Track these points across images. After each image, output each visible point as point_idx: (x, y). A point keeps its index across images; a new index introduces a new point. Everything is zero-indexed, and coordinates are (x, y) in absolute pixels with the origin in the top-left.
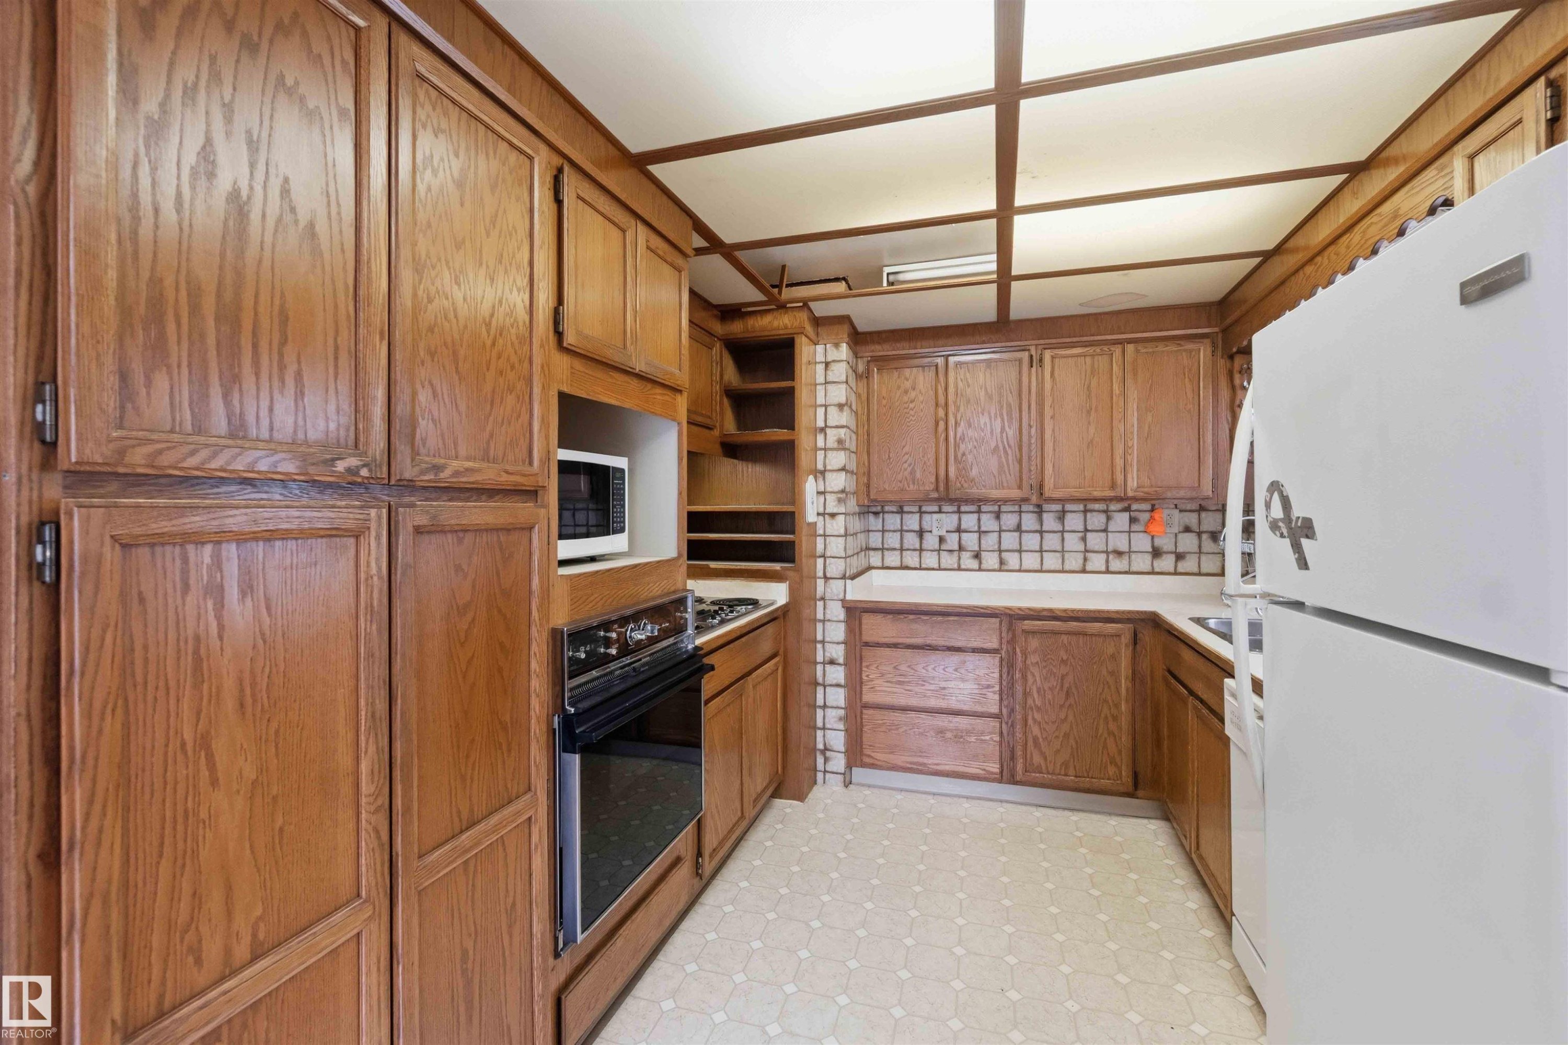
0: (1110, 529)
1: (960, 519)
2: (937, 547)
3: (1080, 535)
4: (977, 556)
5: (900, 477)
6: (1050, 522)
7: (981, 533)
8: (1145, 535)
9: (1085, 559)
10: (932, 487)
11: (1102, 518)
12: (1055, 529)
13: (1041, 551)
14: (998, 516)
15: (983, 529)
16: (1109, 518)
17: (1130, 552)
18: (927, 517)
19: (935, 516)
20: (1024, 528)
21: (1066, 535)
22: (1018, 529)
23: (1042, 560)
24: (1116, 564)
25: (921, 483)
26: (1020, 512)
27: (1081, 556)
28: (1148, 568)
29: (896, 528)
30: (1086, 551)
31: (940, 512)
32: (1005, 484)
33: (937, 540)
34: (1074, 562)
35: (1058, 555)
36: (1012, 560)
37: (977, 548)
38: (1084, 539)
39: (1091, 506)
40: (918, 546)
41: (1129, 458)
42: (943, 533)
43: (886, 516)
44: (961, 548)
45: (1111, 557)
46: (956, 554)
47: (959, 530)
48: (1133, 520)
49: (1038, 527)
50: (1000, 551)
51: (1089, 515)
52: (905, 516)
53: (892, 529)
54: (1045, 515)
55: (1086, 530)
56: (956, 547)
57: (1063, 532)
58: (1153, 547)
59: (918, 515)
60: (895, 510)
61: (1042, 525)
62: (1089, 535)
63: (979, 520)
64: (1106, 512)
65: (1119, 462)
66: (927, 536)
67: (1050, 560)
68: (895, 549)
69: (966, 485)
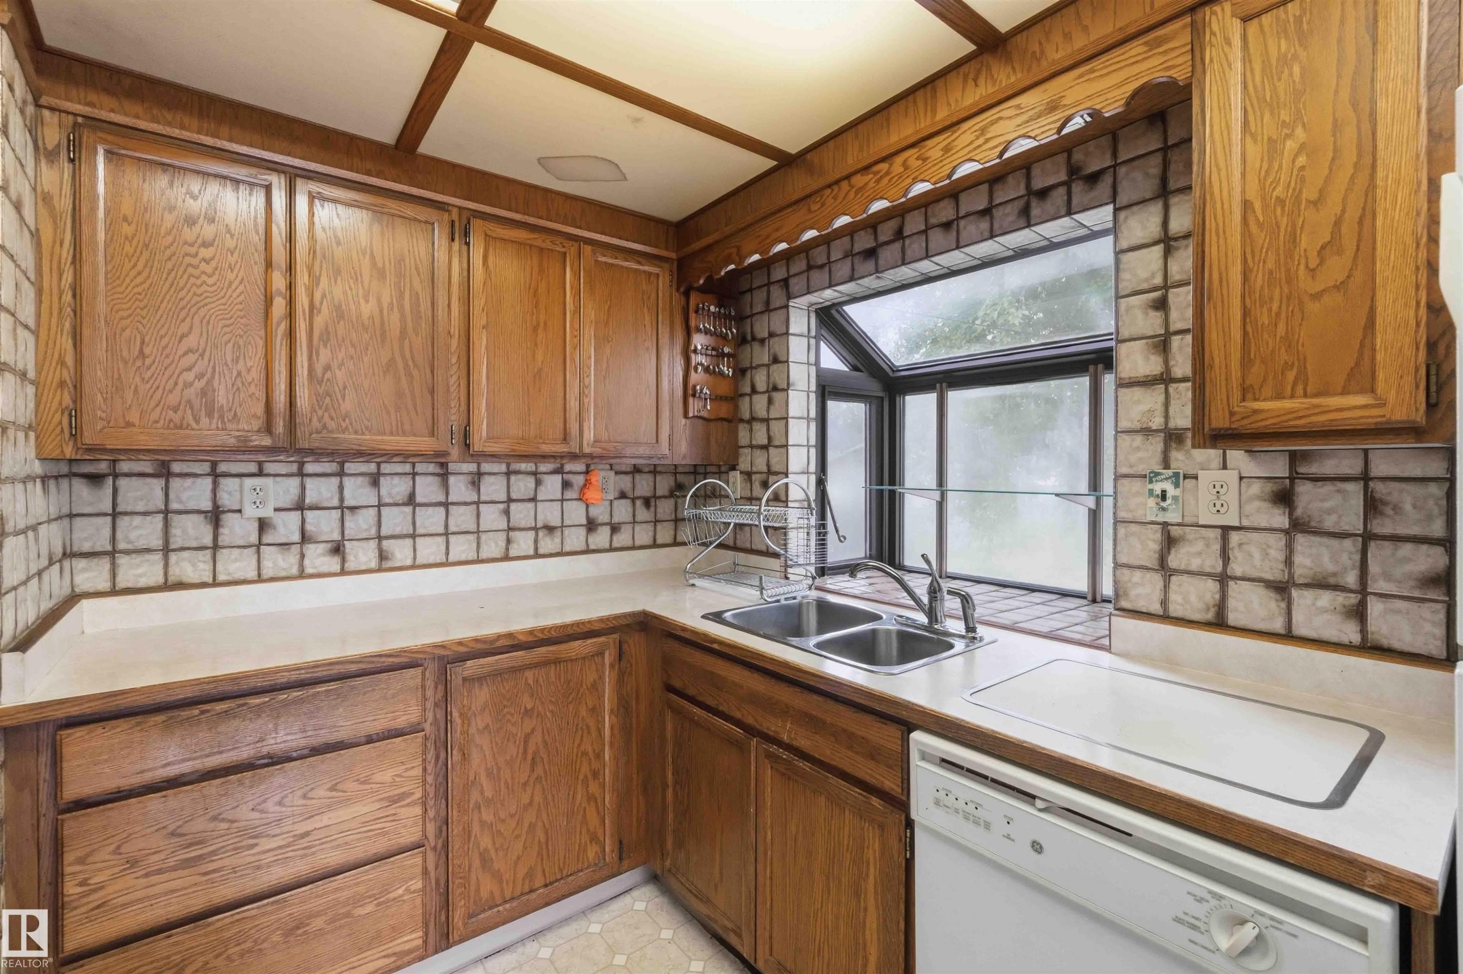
0: (539, 497)
1: (303, 488)
2: (254, 538)
3: (502, 506)
4: (337, 549)
5: (173, 399)
6: (459, 489)
7: (344, 509)
8: (579, 503)
9: (509, 541)
10: (256, 424)
11: (530, 482)
12: (469, 500)
13: (446, 534)
14: (375, 480)
15: (349, 502)
16: (538, 483)
17: (562, 526)
18: (229, 484)
19: (249, 482)
20: (419, 499)
21: (482, 507)
22: (411, 500)
23: (447, 548)
24: (548, 544)
25: (229, 415)
26: (414, 474)
27: (503, 536)
28: (581, 546)
29: (151, 507)
30: (510, 529)
31: (260, 473)
32: (407, 427)
33: (256, 525)
34: (493, 546)
35: (472, 537)
36: (401, 551)
37: (336, 536)
38: (507, 512)
39: (515, 466)
40: (208, 540)
41: (586, 400)
42: (267, 512)
43: (122, 482)
44: (305, 538)
45: (541, 534)
46: (295, 549)
47: (300, 506)
48: (566, 485)
49: (441, 498)
50: (380, 538)
51: (513, 478)
52: (175, 483)
53: (140, 507)
54: (452, 479)
55: (510, 500)
56: (296, 537)
57: (478, 503)
58: (588, 517)
59: (209, 480)
60: (149, 470)
61: (447, 494)
62: (513, 506)
63: (341, 488)
64: (535, 474)
65: (573, 405)
66: (229, 520)
67: (461, 547)
68: (148, 550)
69: (332, 425)
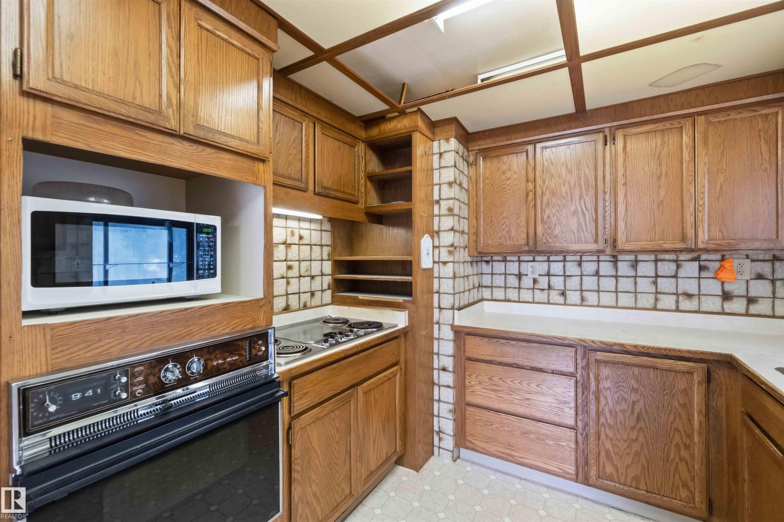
0: (680, 275)
1: (549, 267)
2: (531, 286)
3: (651, 279)
4: (563, 294)
5: (499, 235)
6: (624, 269)
7: (566, 276)
8: (715, 281)
9: (656, 300)
10: (524, 242)
11: (673, 266)
12: (629, 275)
13: (616, 292)
14: (580, 264)
15: (568, 273)
16: (678, 267)
17: (699, 295)
18: (523, 265)
19: (530, 264)
20: (601, 273)
21: (638, 279)
22: (597, 274)
23: (617, 299)
24: (685, 304)
25: (515, 239)
26: (599, 261)
27: (653, 296)
28: (719, 309)
29: (501, 272)
30: (657, 293)
31: (534, 261)
32: (583, 239)
33: (532, 281)
34: (647, 301)
35: (632, 295)
36: (592, 298)
37: (562, 288)
38: (655, 283)
39: (660, 256)
40: (517, 285)
41: (700, 215)
42: (536, 276)
43: (494, 263)
44: (550, 287)
45: (681, 298)
46: (546, 292)
47: (548, 275)
48: (702, 268)
49: (614, 273)
50: (582, 291)
51: (659, 264)
52: (508, 264)
53: (498, 272)
54: (619, 264)
55: (657, 276)
56: (546, 287)
57: (635, 277)
58: (723, 291)
59: (518, 263)
60: (501, 259)
61: (617, 271)
62: (659, 280)
63: (564, 267)
64: (676, 261)
65: (689, 219)
66: (524, 278)
67: (625, 300)
68: (500, 287)
69: (550, 240)
